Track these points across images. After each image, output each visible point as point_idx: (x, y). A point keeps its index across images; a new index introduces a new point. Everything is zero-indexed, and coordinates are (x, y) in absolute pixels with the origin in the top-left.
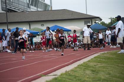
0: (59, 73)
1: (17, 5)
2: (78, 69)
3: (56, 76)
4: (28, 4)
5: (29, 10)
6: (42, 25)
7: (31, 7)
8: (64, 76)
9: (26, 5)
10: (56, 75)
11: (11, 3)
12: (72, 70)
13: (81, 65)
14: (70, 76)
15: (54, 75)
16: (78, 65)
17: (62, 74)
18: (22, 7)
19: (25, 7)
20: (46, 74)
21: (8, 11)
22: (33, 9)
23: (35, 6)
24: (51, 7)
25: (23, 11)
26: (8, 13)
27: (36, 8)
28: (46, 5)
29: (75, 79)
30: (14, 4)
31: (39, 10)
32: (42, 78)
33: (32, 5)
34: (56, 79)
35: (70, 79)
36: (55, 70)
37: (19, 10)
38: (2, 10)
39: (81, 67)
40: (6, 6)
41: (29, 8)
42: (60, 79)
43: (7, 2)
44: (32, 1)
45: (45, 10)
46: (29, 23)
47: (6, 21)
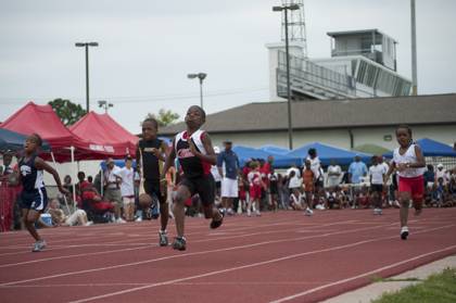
0: (423, 273)
1: (319, 80)
3: (414, 283)
4: (350, 79)
5: (350, 94)
6: (388, 137)
7: (359, 86)
8: (439, 283)
9: (344, 81)
10: (414, 280)
11: (303, 75)
15: (408, 280)
17: (431, 278)
18: (334, 85)
19: (341, 87)
20: (387, 276)
21: (293, 98)
22: (363, 91)
23: (369, 84)
24: (415, 88)
25: (333, 99)
26: (293, 104)
27: (370, 90)
28: (400, 82)
30: (310, 77)
31: (380, 94)
33: (361, 81)
34: (412, 290)
36: (414, 266)
37: (323, 95)
38: (279, 95)
40: (289, 84)
41: (352, 88)
42: (425, 290)
43: (292, 71)
44: (362, 69)
45: (397, 96)
46: (350, 130)
47: (286, 126)
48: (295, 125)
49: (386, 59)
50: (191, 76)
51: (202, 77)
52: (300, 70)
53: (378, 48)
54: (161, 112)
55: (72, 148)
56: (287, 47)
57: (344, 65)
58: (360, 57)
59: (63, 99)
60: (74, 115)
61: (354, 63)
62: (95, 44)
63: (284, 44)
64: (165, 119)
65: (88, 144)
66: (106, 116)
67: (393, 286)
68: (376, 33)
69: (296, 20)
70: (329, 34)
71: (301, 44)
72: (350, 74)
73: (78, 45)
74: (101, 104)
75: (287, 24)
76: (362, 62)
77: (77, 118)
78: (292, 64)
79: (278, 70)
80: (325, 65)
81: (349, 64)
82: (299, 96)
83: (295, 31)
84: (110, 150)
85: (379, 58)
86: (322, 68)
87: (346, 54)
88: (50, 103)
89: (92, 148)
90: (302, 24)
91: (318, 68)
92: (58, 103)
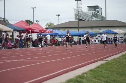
0: (109, 59)
1: (85, 16)
2: (122, 57)
3: (108, 61)
4: (92, 16)
5: (92, 20)
6: (100, 29)
7: (94, 18)
8: (113, 61)
9: (90, 17)
10: (107, 60)
11: (81, 15)
12: (118, 58)
13: (124, 55)
14: (116, 61)
15: (106, 60)
16: (122, 55)
17: (111, 60)
18: (88, 17)
20: (101, 60)
21: (79, 20)
22: (95, 19)
23: (96, 17)
24: (106, 19)
25: (88, 21)
26: (80, 22)
27: (96, 19)
28: (103, 17)
29: (119, 64)
30: (83, 16)
31: (98, 20)
32: (99, 62)
33: (94, 16)
34: (107, 63)
35: (116, 63)
36: (107, 57)
37: (86, 20)
38: (76, 19)
39: (124, 56)
40: (78, 17)
41: (92, 18)
42: (110, 63)
43: (79, 14)
44: (94, 14)
45: (102, 20)
46: (92, 28)
47: (78, 26)
48: (79, 26)
49: (100, 12)
50: (56, 15)
51: (59, 15)
52: (81, 14)
53: (98, 10)
54: (50, 23)
55: (31, 31)
56: (78, 9)
57: (90, 13)
58: (94, 12)
59: (28, 20)
60: (31, 23)
61: (93, 13)
62: (36, 8)
63: (77, 8)
64: (51, 24)
65: (34, 30)
66: (38, 24)
67: (103, 62)
68: (98, 6)
69: (80, 3)
70: (87, 6)
71: (81, 8)
72: (92, 15)
73: (32, 8)
74: (37, 21)
75: (78, 4)
76: (94, 13)
77: (31, 24)
78: (79, 13)
79: (76, 14)
80: (86, 13)
81: (92, 13)
82: (80, 20)
83: (80, 5)
84: (38, 31)
85: (98, 12)
86: (86, 14)
87: (91, 11)
88: (25, 21)
89: (34, 31)
90: (81, 4)
91: (85, 14)
92: (27, 21)
